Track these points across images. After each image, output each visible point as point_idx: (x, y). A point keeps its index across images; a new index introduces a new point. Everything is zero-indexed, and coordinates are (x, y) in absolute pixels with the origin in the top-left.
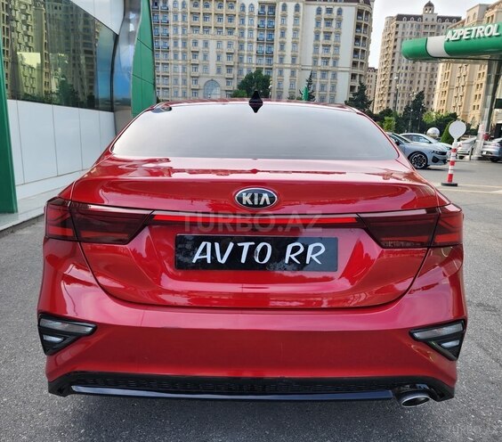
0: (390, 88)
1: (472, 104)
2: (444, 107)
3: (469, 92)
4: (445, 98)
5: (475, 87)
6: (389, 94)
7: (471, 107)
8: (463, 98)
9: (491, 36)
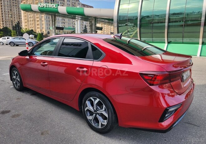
0: (3, 19)
1: (37, 27)
2: (27, 27)
3: (35, 23)
4: (27, 24)
5: (36, 21)
6: (3, 21)
7: (37, 28)
8: (33, 24)
9: (54, 8)
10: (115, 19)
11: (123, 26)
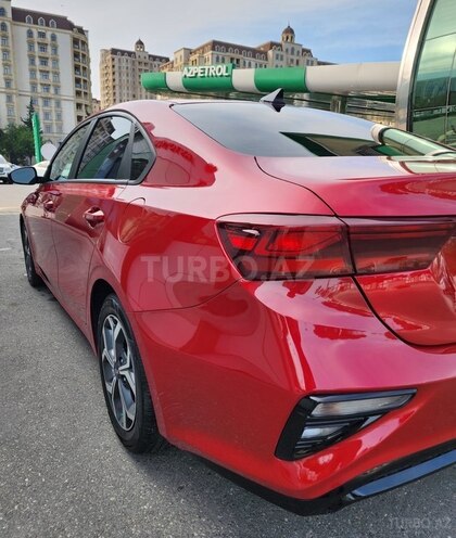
9: (222, 76)
10: (403, 94)
11: (437, 116)
